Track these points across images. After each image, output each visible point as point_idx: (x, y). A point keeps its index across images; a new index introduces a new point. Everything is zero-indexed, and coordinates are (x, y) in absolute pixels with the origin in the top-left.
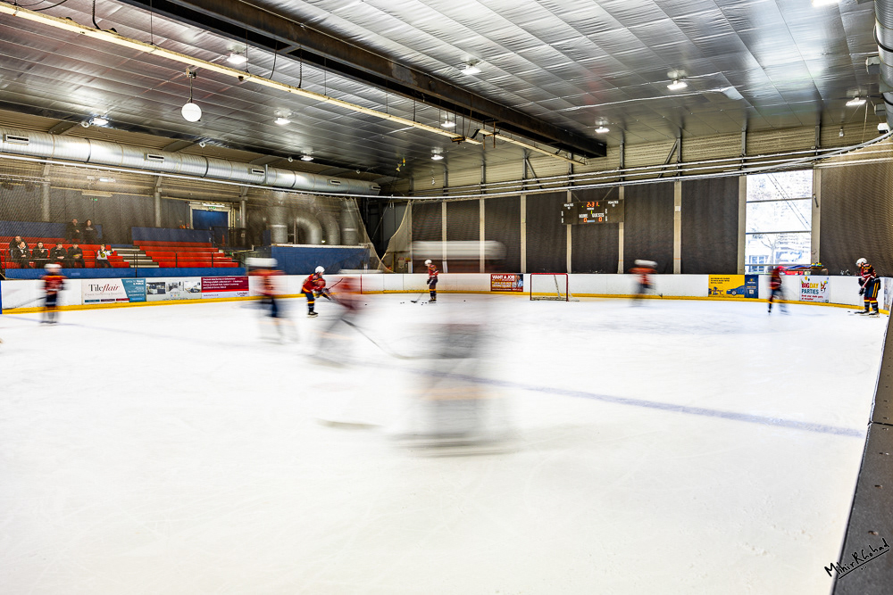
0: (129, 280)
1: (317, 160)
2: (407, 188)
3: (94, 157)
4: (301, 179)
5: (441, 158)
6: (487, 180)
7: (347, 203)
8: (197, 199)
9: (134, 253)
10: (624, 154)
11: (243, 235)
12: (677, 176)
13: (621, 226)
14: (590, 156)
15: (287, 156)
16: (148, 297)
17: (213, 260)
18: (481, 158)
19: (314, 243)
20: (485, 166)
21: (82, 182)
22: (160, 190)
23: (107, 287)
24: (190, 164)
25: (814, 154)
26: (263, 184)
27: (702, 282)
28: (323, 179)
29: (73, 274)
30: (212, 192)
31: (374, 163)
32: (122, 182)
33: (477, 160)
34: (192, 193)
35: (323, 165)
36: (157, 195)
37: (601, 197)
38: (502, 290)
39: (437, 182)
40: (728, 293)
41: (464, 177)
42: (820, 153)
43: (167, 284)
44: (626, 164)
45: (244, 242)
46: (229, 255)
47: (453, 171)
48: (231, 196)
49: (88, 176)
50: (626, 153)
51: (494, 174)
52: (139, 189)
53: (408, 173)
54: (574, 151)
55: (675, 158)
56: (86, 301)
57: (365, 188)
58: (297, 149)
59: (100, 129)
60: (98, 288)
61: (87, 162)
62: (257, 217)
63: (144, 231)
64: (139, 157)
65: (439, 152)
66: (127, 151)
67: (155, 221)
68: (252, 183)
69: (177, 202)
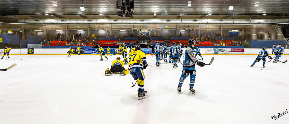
0: (215, 49)
1: (268, 14)
3: (208, 22)
4: (262, 21)
8: (231, 29)
9: (216, 43)
11: (243, 38)
15: (257, 15)
16: (219, 53)
19: (266, 39)
21: (206, 28)
22: (222, 28)
23: (210, 50)
26: (250, 23)
28: (270, 20)
29: (204, 47)
30: (235, 27)
34: (229, 28)
35: (269, 16)
36: (221, 29)
43: (223, 50)
48: (239, 28)
49: (207, 26)
52: (217, 28)
56: (206, 53)
58: (260, 12)
59: (210, 16)
60: (208, 50)
61: (207, 23)
62: (247, 33)
64: (218, 21)
66: (215, 20)
68: (246, 24)
69: (226, 30)
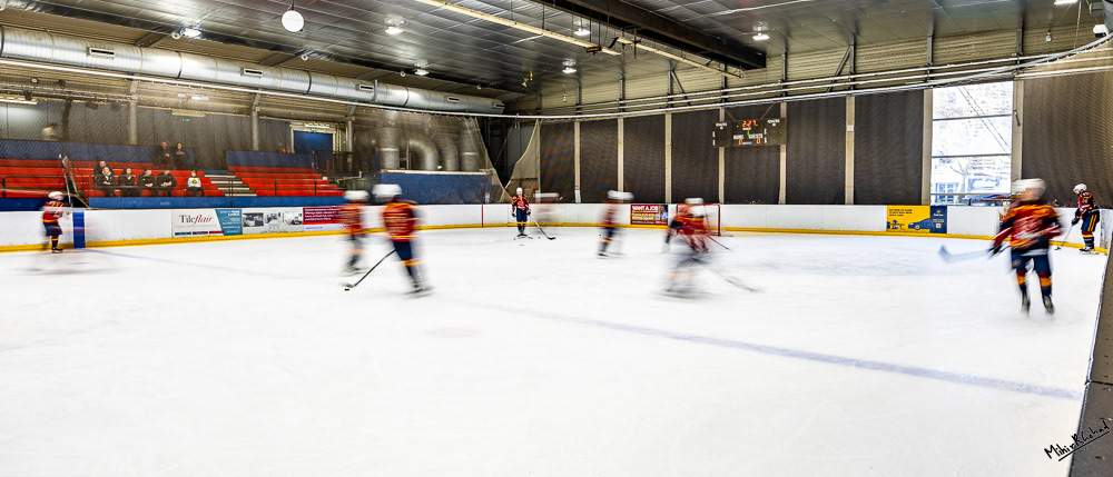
0: (223, 210)
1: (433, 74)
2: (534, 106)
3: (185, 73)
4: (414, 96)
5: (574, 71)
6: (627, 96)
7: (467, 123)
8: (299, 119)
9: (229, 180)
10: (786, 64)
11: (350, 160)
12: (849, 89)
13: (783, 148)
14: (746, 67)
15: (399, 70)
16: (244, 229)
17: (316, 189)
18: (618, 70)
19: (429, 169)
20: (624, 79)
21: (172, 100)
22: (258, 109)
23: (199, 219)
24: (291, 80)
25: (1015, 63)
26: (373, 102)
27: (878, 214)
28: (440, 96)
29: (162, 204)
30: (315, 111)
31: (497, 77)
32: (215, 100)
33: (615, 73)
34: (293, 112)
35: (439, 80)
36: (254, 114)
37: (760, 114)
38: (644, 223)
39: (568, 99)
40: (910, 227)
41: (600, 92)
42: (1022, 62)
43: (265, 215)
44: (789, 77)
45: (350, 166)
46: (334, 182)
47: (586, 86)
48: (337, 116)
49: (178, 94)
50: (789, 63)
51: (634, 90)
52: (235, 109)
53: (536, 88)
54: (728, 62)
55: (847, 69)
56: (177, 234)
57: (487, 106)
58: (409, 62)
59: (193, 41)
60: (189, 220)
61: (178, 78)
62: (365, 139)
63: (240, 155)
64: (234, 72)
65: (571, 64)
66: (222, 65)
67: (252, 145)
68: (360, 101)
69: (276, 122)
